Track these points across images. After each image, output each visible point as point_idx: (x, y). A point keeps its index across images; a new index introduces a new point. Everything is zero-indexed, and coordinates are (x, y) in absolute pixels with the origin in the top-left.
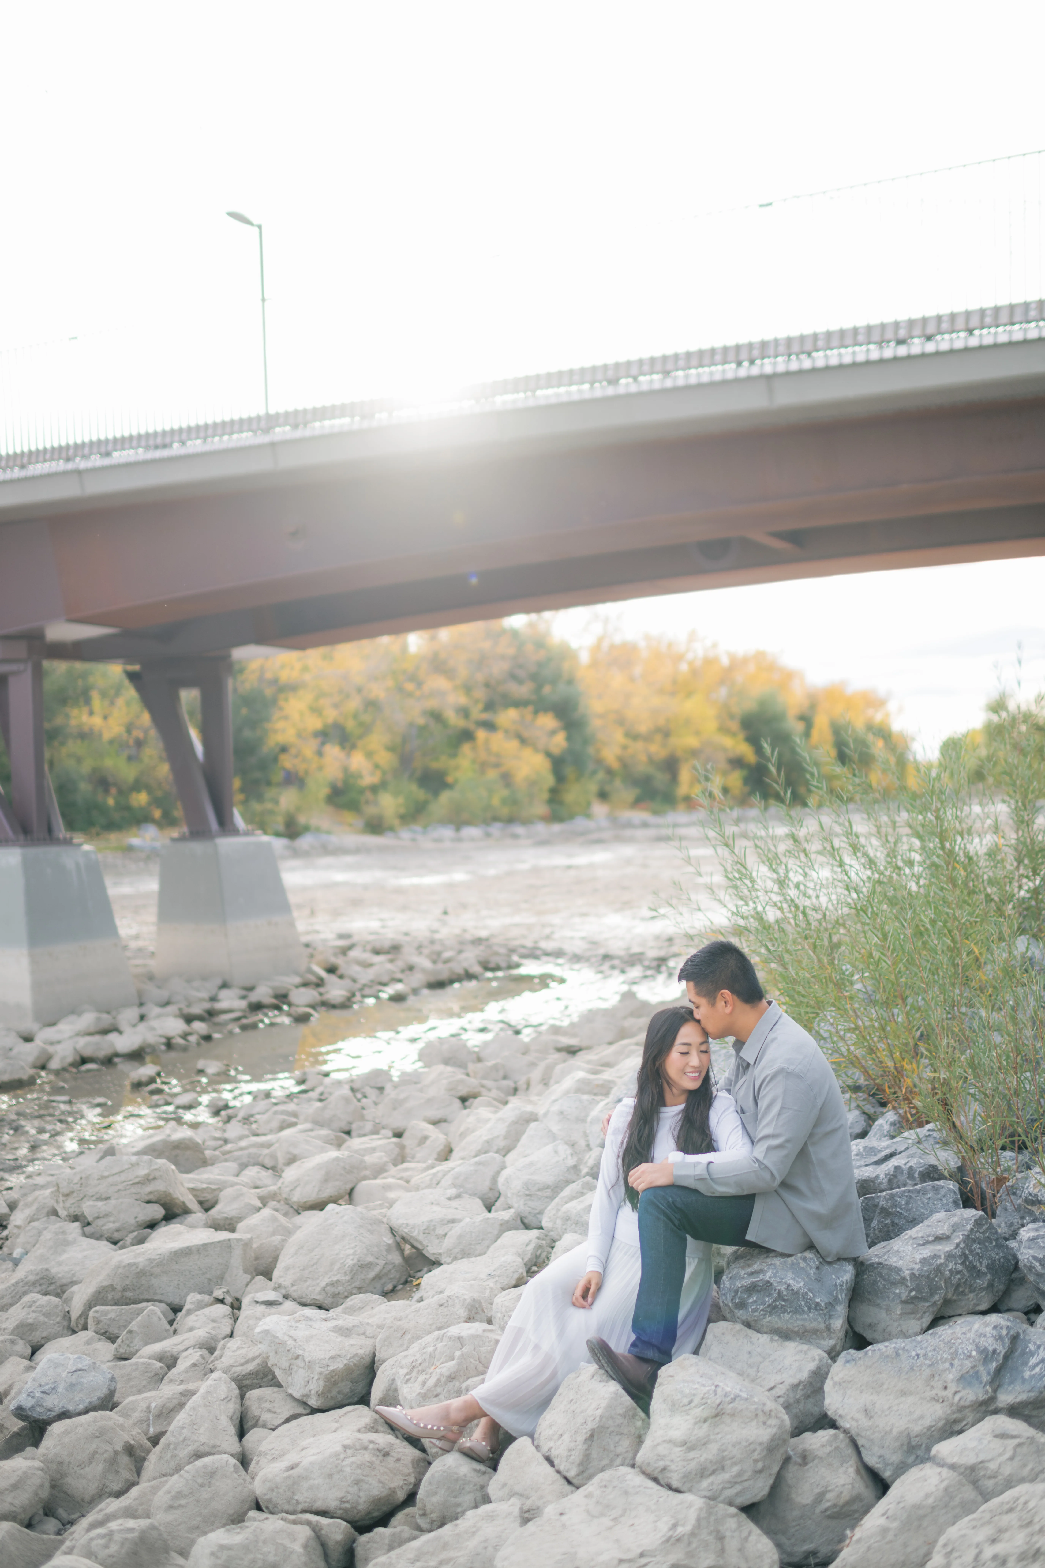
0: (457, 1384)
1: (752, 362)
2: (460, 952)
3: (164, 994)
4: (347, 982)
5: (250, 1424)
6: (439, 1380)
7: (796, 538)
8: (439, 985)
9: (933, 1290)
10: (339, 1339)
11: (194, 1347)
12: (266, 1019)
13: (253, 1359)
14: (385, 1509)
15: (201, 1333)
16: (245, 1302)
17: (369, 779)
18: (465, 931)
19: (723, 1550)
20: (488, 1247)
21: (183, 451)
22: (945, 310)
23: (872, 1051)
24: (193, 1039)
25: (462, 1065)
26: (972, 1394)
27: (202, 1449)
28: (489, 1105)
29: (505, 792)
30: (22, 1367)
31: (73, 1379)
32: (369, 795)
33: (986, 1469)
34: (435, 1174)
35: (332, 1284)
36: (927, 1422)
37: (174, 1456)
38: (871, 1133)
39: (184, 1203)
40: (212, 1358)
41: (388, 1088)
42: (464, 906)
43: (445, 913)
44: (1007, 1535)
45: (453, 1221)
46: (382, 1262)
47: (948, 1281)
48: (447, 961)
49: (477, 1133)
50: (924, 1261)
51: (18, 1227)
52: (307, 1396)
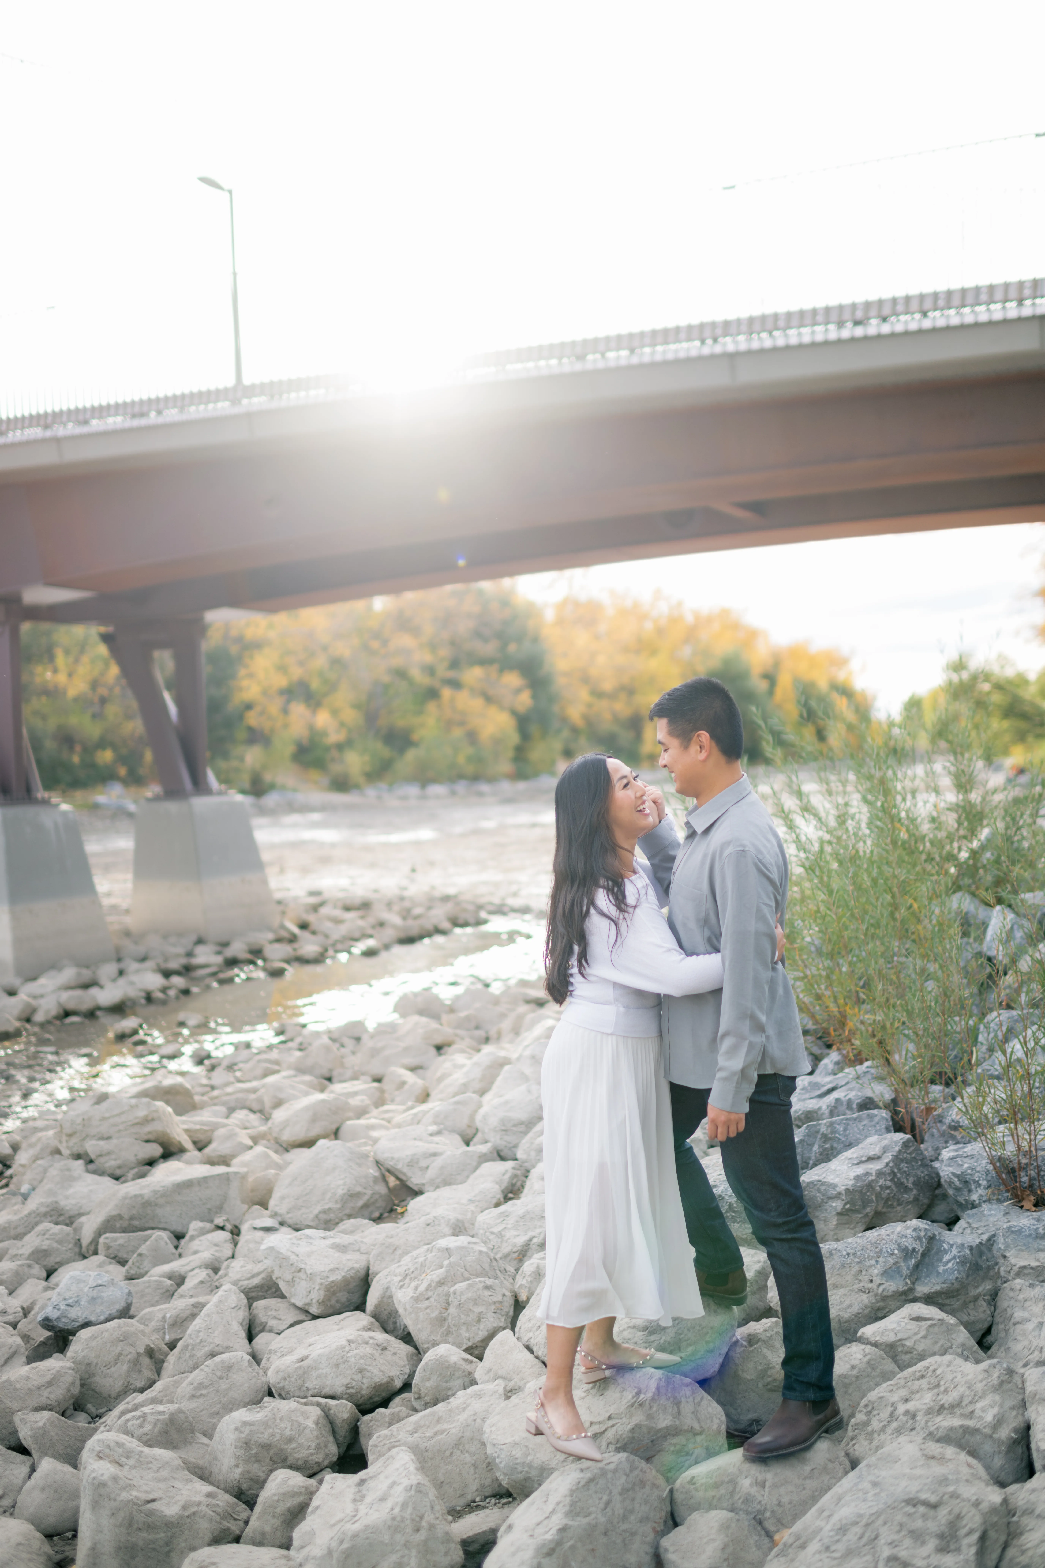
0: (446, 1288)
1: (715, 340)
2: (429, 908)
3: (141, 950)
4: (319, 938)
5: (258, 1329)
6: (430, 1285)
7: (758, 508)
8: (409, 940)
9: (865, 1204)
10: (337, 1254)
11: (200, 1267)
12: (240, 975)
13: (258, 1274)
14: (384, 1395)
15: (206, 1255)
16: (244, 1228)
17: (334, 737)
18: (433, 888)
19: (679, 1413)
20: (468, 1177)
21: (161, 420)
22: (900, 293)
23: (818, 997)
24: (172, 993)
25: (436, 1017)
26: (892, 1286)
27: (217, 1349)
28: (463, 1051)
29: (470, 750)
30: (40, 1287)
31: (94, 1293)
32: (334, 753)
33: (903, 1345)
34: (415, 1115)
35: (324, 1212)
36: (855, 1309)
37: (192, 1356)
38: (817, 1072)
39: (180, 1142)
40: (217, 1277)
41: (365, 1038)
42: (432, 864)
43: (413, 870)
44: (917, 1396)
45: (435, 1155)
46: (369, 1192)
47: (878, 1195)
48: (417, 917)
49: (455, 1076)
50: (857, 1178)
51: (23, 1166)
52: (309, 1304)
